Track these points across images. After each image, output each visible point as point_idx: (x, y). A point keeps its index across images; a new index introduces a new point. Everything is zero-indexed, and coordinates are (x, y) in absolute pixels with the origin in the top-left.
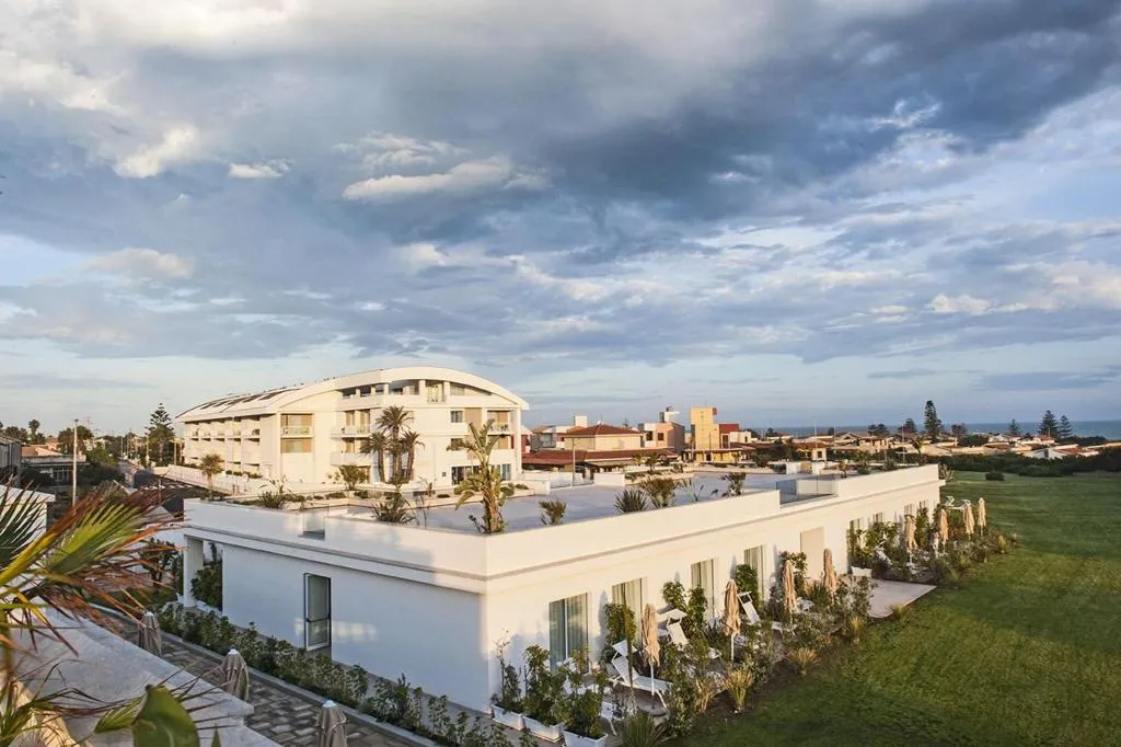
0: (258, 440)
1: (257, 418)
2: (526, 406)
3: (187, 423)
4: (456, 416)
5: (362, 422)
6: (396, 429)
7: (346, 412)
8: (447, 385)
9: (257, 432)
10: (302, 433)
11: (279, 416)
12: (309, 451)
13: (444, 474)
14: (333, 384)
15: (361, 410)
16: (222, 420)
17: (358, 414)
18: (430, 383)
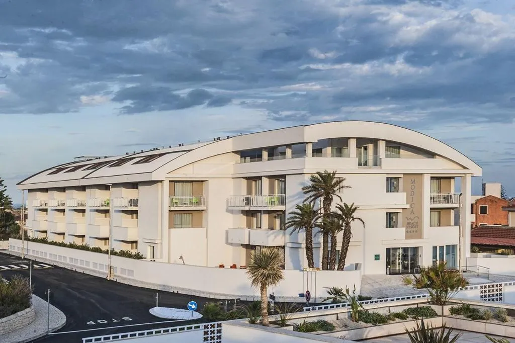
0: (136, 212)
1: (134, 185)
2: (478, 171)
3: (30, 191)
4: (392, 184)
5: (272, 191)
6: (328, 201)
7: (248, 178)
8: (382, 146)
9: (135, 202)
10: (191, 203)
11: (166, 184)
12: (200, 225)
13: (377, 257)
14: (229, 145)
15: (270, 177)
16: (83, 188)
17: (266, 182)
18: (362, 143)
